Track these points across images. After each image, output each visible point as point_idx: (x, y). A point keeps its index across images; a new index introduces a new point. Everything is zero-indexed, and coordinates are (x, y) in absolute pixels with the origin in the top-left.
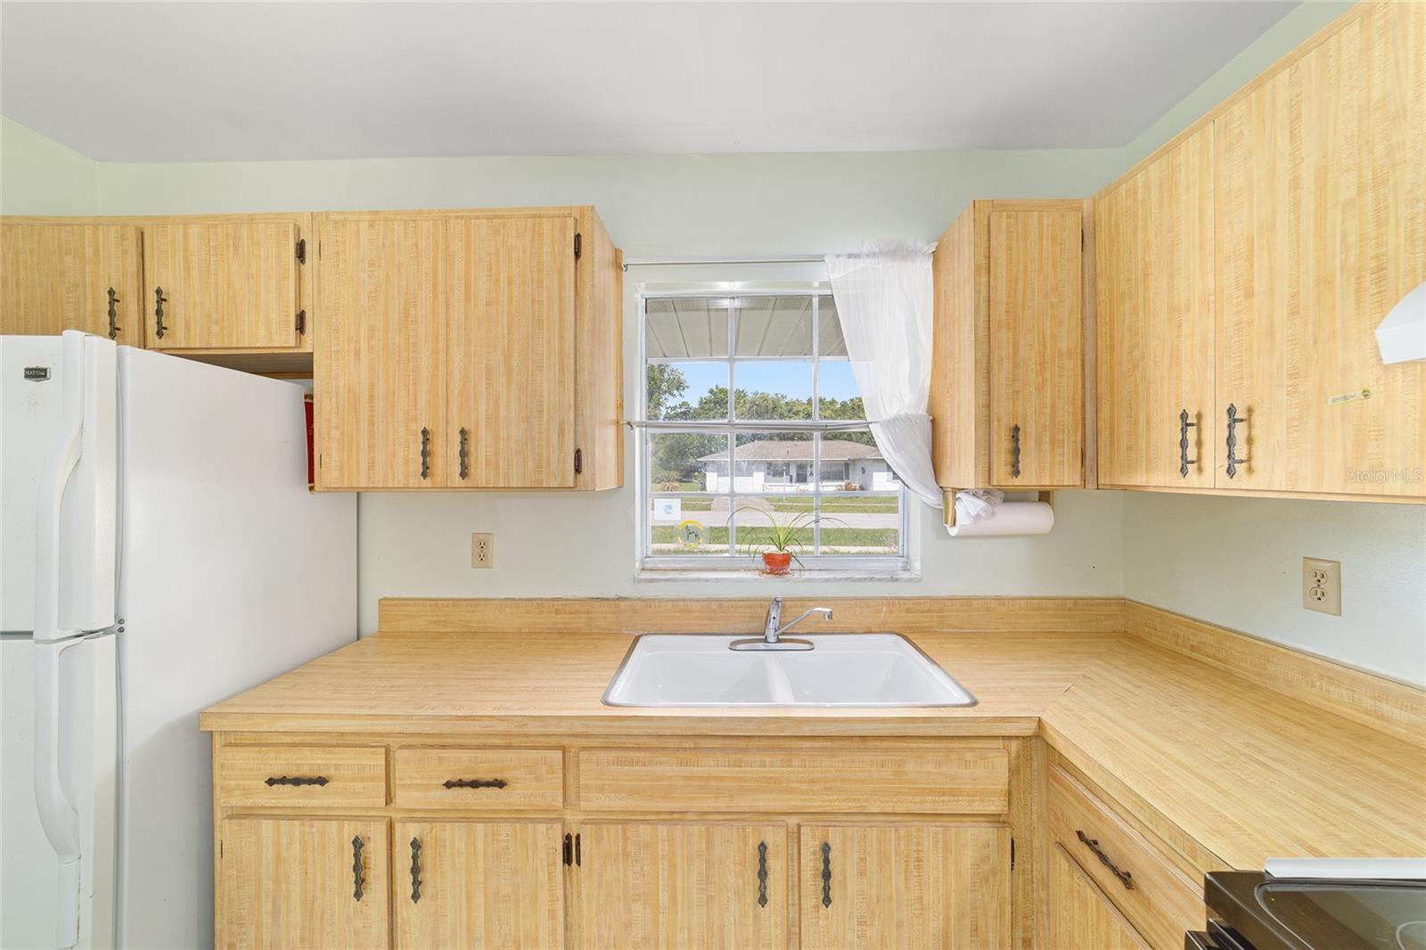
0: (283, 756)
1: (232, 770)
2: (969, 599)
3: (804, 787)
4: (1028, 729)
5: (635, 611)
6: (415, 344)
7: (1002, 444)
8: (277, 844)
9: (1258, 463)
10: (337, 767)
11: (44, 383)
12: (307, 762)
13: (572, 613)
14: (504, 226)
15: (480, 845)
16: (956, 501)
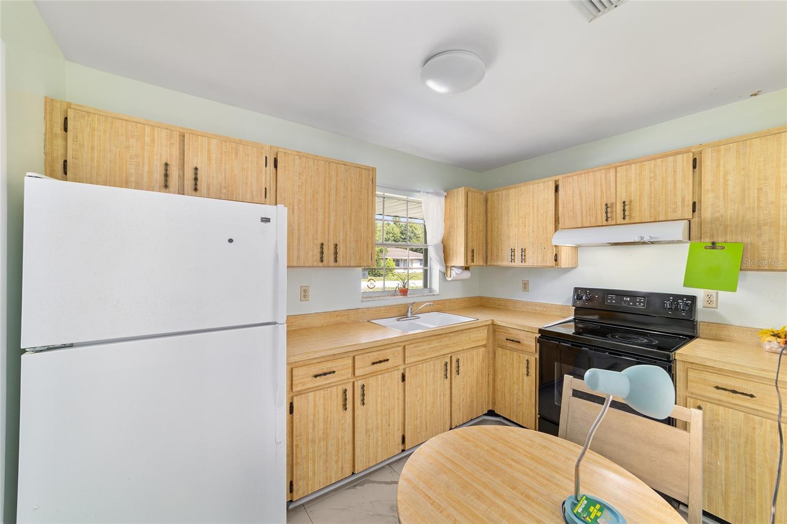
0: (317, 367)
1: (298, 376)
2: (451, 299)
3: (453, 345)
4: (490, 322)
5: (364, 313)
6: (317, 209)
7: (470, 254)
8: (315, 401)
9: (527, 260)
10: (336, 367)
11: (268, 224)
12: (325, 367)
13: (342, 316)
14: (350, 169)
15: (380, 382)
16: (451, 270)
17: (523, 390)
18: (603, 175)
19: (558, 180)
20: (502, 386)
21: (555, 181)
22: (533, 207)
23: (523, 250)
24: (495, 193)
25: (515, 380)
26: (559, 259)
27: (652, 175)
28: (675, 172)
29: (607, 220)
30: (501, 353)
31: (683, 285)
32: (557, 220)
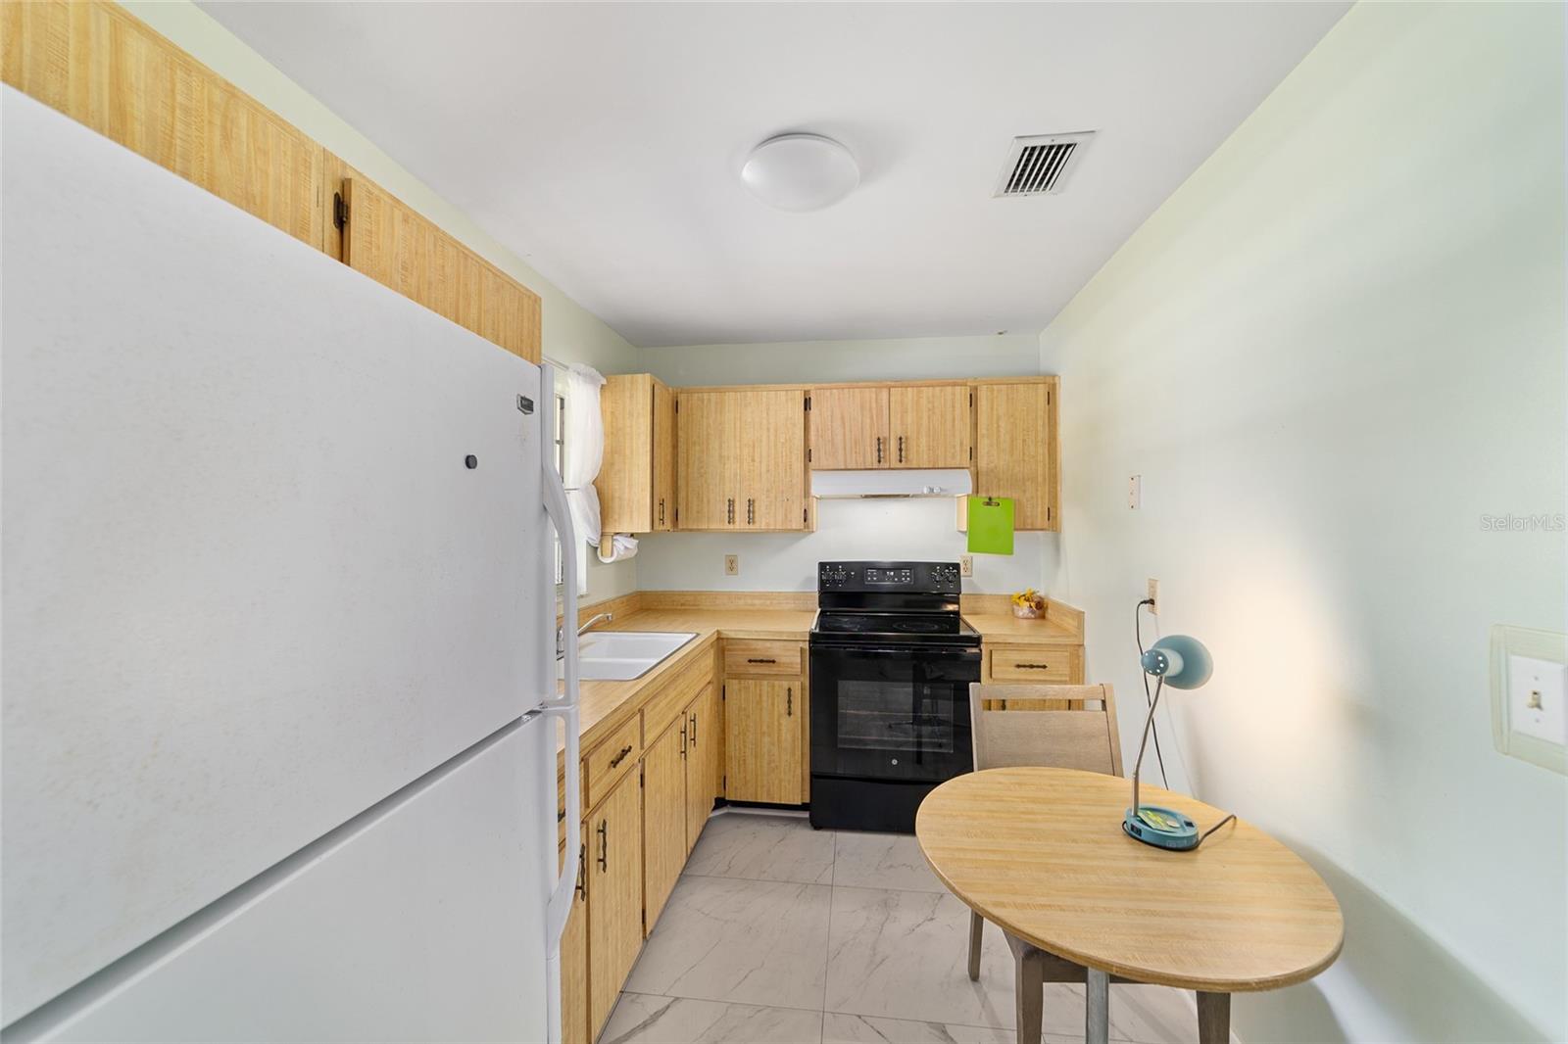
2: (604, 603)
3: (686, 690)
7: (658, 508)
16: (613, 540)
17: (779, 741)
18: (874, 396)
19: (809, 391)
20: (740, 748)
21: (805, 392)
22: (768, 429)
23: (751, 503)
24: (696, 395)
25: (765, 728)
26: (809, 517)
27: (930, 406)
28: (953, 407)
29: (879, 461)
30: (736, 687)
31: (966, 549)
32: (808, 455)
